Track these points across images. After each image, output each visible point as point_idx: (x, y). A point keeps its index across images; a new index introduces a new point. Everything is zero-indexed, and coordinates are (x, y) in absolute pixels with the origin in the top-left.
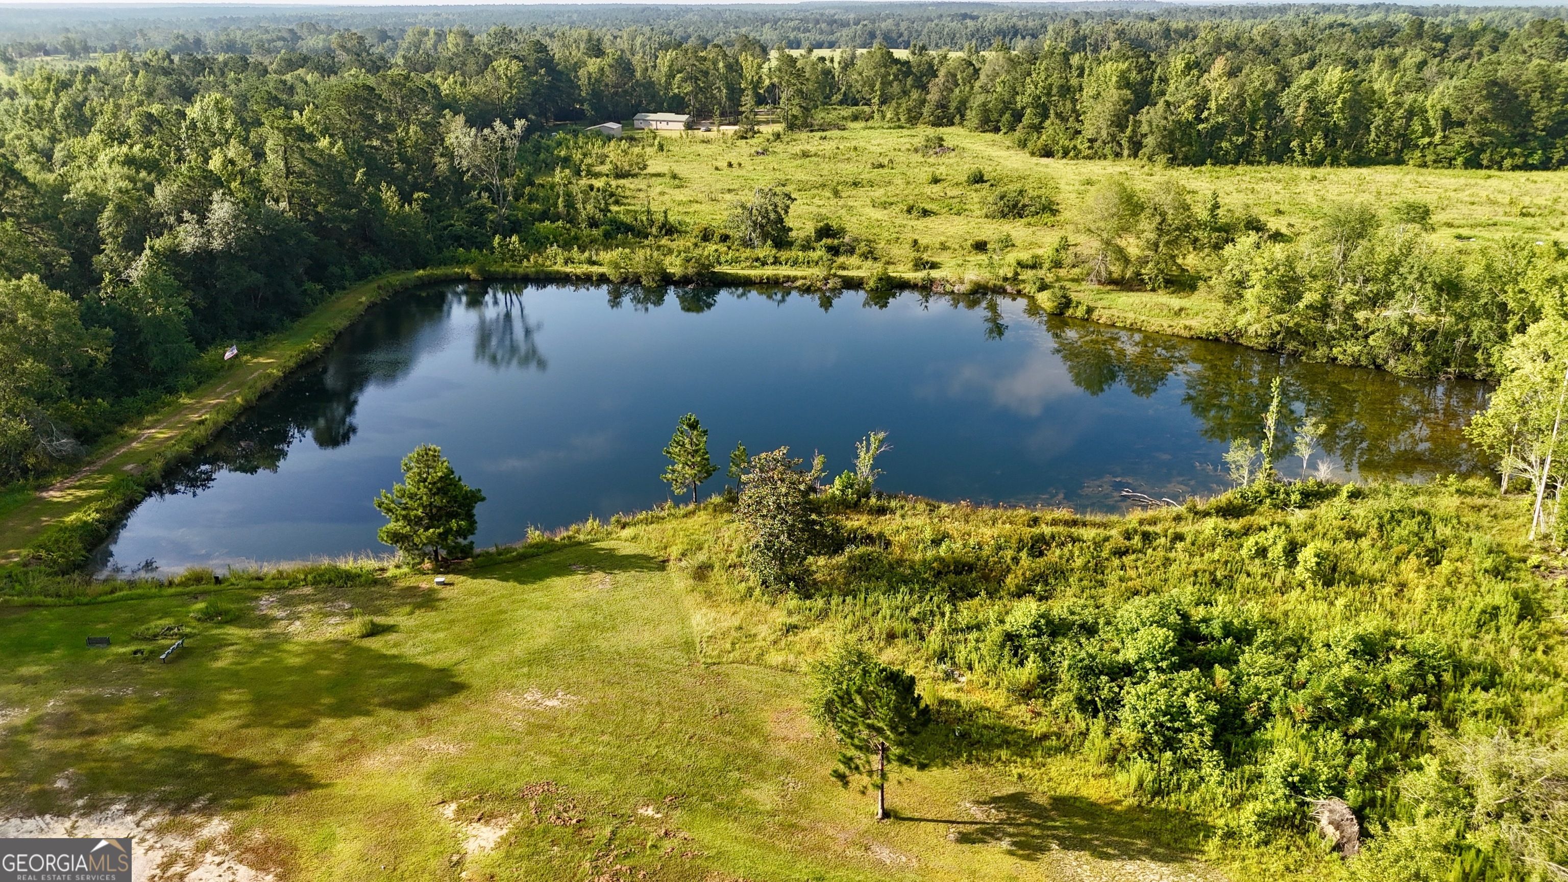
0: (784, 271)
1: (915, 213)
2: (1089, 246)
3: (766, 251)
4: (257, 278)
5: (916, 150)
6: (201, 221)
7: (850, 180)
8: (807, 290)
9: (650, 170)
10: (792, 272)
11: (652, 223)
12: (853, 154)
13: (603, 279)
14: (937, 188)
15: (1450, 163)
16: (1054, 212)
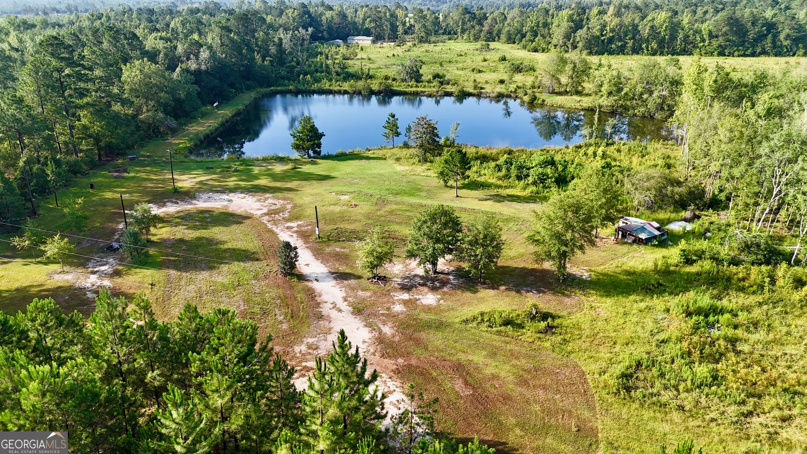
0: (419, 89)
1: (475, 71)
2: (547, 81)
3: (413, 83)
4: (216, 82)
5: (477, 50)
6: (197, 59)
7: (448, 60)
8: (430, 96)
9: (358, 57)
10: (423, 90)
11: (363, 74)
12: (449, 51)
13: (346, 92)
14: (485, 63)
15: (712, 54)
16: (534, 71)
